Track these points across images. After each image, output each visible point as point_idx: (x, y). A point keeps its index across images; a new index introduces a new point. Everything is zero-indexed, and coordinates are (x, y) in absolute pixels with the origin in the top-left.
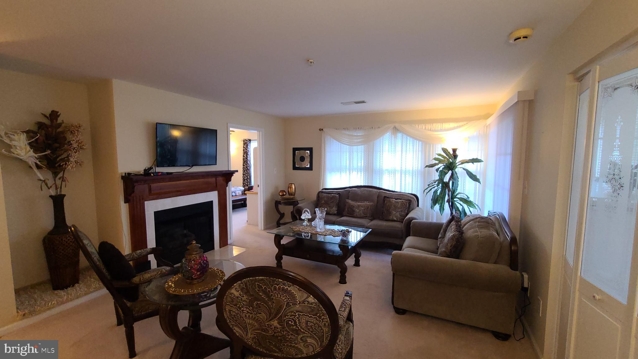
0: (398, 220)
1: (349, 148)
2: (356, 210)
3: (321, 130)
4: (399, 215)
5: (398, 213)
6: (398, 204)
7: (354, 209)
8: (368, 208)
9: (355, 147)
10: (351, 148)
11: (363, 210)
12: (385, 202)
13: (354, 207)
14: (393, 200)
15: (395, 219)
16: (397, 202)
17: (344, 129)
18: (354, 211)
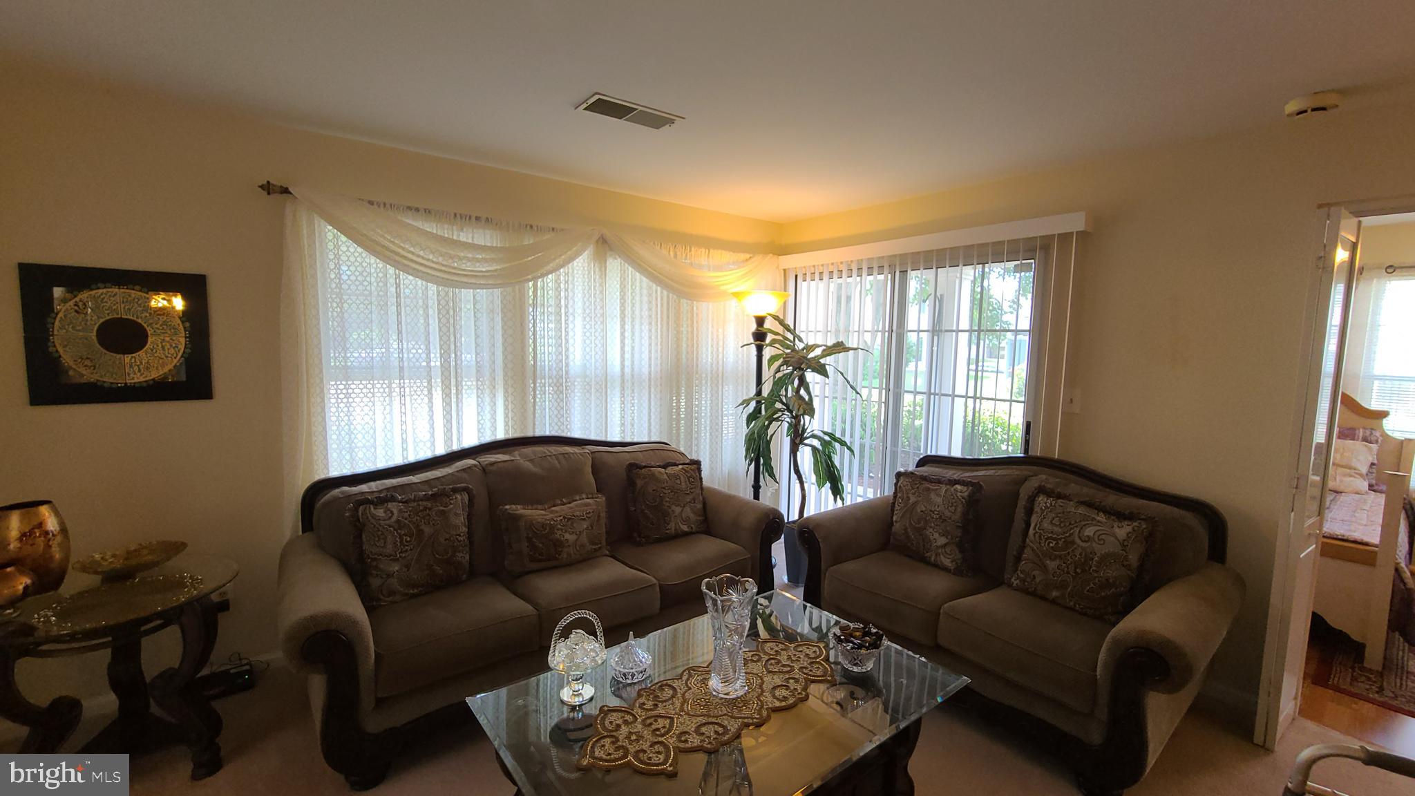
0: (692, 528)
1: (438, 292)
2: (567, 536)
3: (276, 190)
4: (692, 515)
5: (688, 509)
6: (678, 482)
7: (558, 534)
8: (599, 516)
9: (466, 294)
10: (447, 294)
11: (587, 529)
12: (640, 483)
13: (552, 527)
14: (660, 472)
15: (685, 528)
16: (675, 477)
17: (409, 208)
18: (558, 544)
